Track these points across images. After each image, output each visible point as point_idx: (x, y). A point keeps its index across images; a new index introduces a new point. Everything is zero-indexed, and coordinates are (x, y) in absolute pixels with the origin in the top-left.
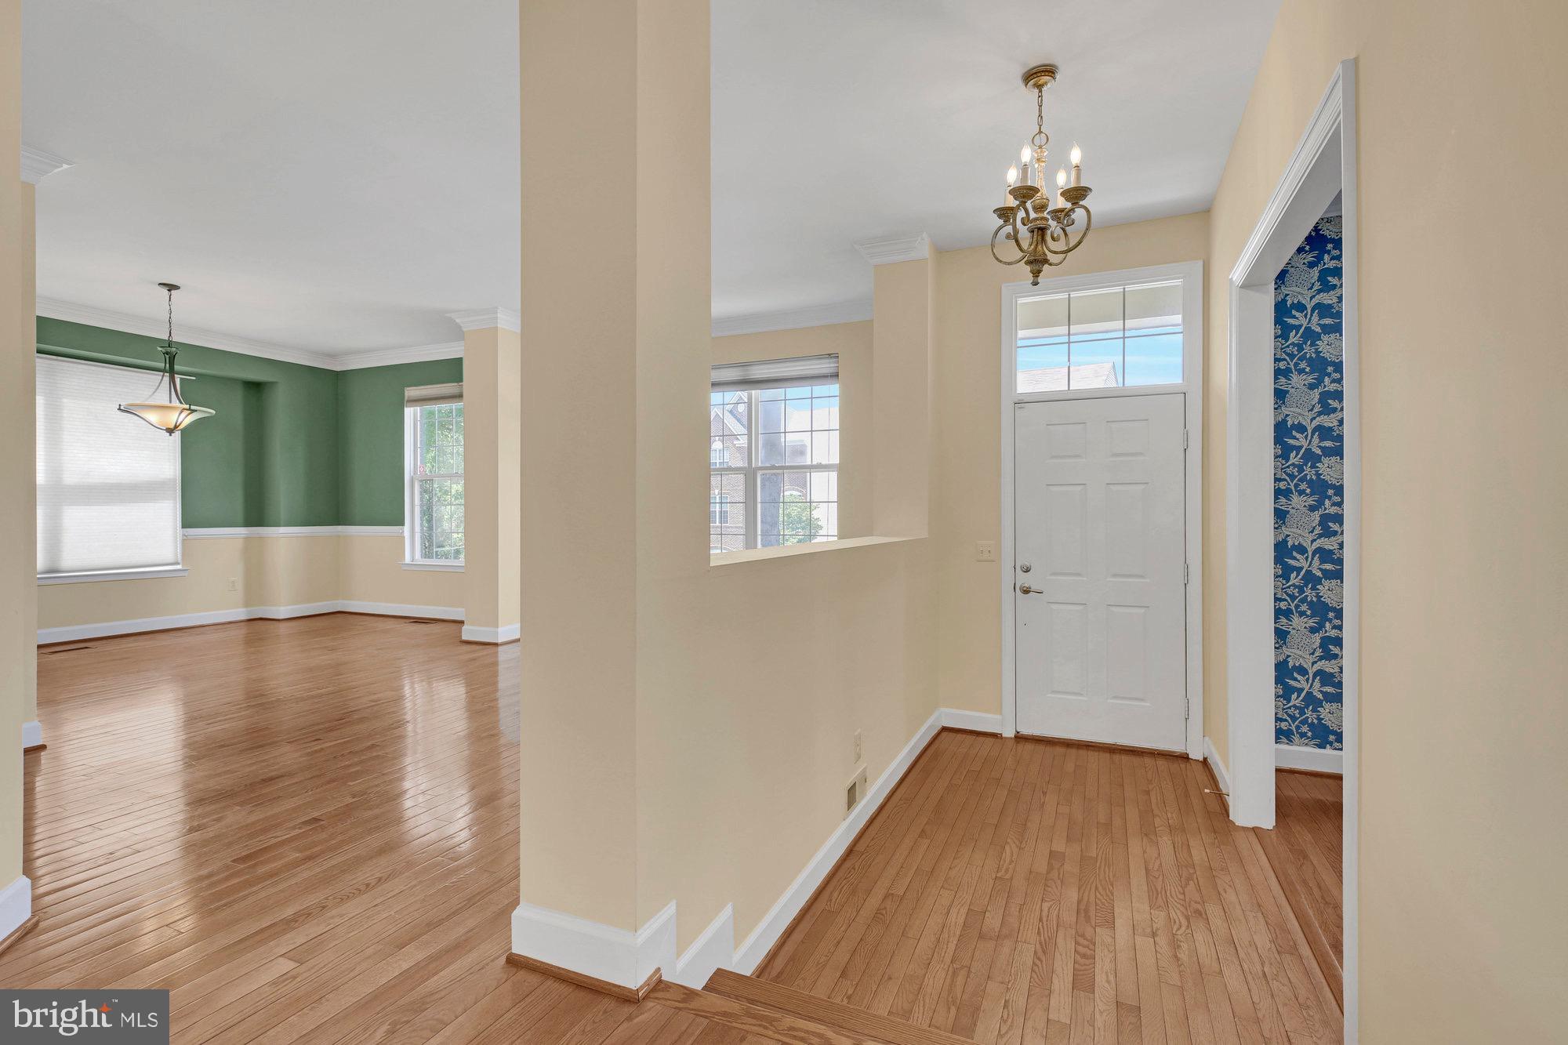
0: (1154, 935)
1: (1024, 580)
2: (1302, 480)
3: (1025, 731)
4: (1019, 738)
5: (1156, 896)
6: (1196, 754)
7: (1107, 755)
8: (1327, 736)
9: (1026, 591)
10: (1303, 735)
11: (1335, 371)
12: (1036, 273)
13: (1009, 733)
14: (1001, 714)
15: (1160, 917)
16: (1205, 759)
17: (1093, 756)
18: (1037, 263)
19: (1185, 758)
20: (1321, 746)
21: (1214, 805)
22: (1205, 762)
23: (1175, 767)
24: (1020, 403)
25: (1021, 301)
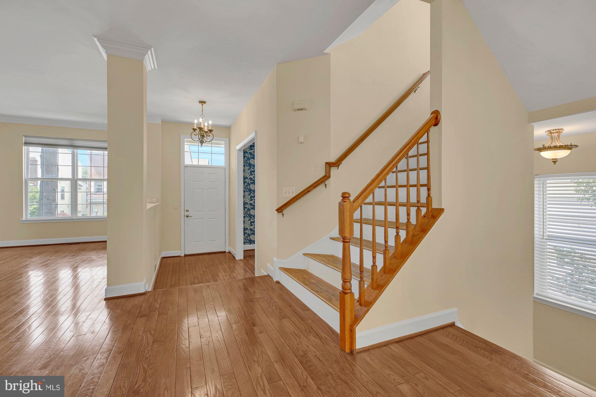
0: (226, 276)
1: (187, 213)
2: (247, 189)
3: (187, 253)
4: (186, 256)
5: (225, 272)
6: (227, 251)
7: (209, 255)
8: (252, 242)
9: (187, 217)
10: (247, 242)
11: (253, 166)
12: (202, 145)
13: (183, 255)
14: (181, 250)
15: (227, 274)
16: (229, 251)
17: (205, 256)
18: (202, 142)
19: (225, 252)
20: (250, 244)
21: (232, 258)
22: (229, 252)
23: (223, 254)
24: (186, 167)
25: (185, 139)
